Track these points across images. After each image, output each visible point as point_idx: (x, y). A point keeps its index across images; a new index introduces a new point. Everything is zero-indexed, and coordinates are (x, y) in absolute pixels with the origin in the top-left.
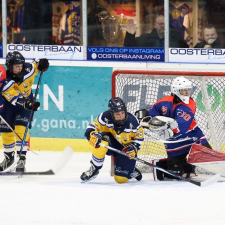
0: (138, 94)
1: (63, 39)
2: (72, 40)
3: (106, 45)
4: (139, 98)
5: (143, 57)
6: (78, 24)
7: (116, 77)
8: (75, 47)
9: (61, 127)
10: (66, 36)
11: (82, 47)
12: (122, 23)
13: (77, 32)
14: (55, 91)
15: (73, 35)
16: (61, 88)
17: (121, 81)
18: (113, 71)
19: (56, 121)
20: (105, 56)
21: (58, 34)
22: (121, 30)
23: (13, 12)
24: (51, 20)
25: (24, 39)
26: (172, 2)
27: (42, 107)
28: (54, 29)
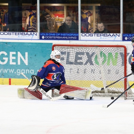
0: (65, 56)
2: (32, 30)
3: (49, 32)
4: (66, 58)
5: (68, 38)
6: (35, 21)
7: (54, 48)
8: (34, 33)
9: (27, 73)
10: (29, 28)
11: (37, 33)
12: (57, 21)
13: (35, 25)
14: (24, 55)
15: (32, 27)
16: (26, 54)
18: (53, 45)
19: (24, 70)
20: (49, 37)
21: (25, 26)
23: (2, 16)
24: (22, 20)
25: (8, 29)
26: (82, 10)
27: (17, 63)
28: (23, 24)
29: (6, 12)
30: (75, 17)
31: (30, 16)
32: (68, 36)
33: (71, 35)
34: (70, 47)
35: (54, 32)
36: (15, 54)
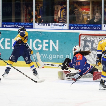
0: (90, 44)
2: (63, 21)
3: (77, 23)
4: (91, 46)
5: (92, 28)
6: (65, 14)
7: (81, 37)
8: (64, 24)
9: (57, 58)
10: (60, 19)
11: (67, 24)
12: (84, 14)
13: (65, 17)
14: (55, 43)
15: (63, 19)
16: (57, 41)
17: (83, 38)
18: (80, 34)
19: (55, 55)
20: (76, 28)
21: (57, 18)
22: (84, 17)
23: (38, 9)
24: (54, 13)
25: (42, 21)
26: (105, 5)
27: (49, 49)
28: (55, 17)
29: (41, 6)
30: (99, 11)
31: (61, 10)
32: (92, 27)
33: (95, 26)
34: (94, 36)
35: (81, 23)
36: (48, 41)
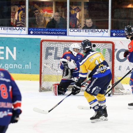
1: (16, 24)
2: (21, 25)
3: (38, 27)
4: (54, 53)
5: (56, 33)
6: (24, 16)
7: (43, 43)
8: (22, 28)
9: (14, 68)
10: (18, 23)
11: (26, 28)
12: (46, 16)
13: (23, 20)
14: (12, 50)
15: (21, 22)
16: (15, 48)
17: (45, 45)
18: (41, 40)
19: (12, 65)
20: (37, 33)
21: (14, 21)
22: (46, 20)
24: (10, 15)
26: (71, 6)
27: (5, 58)
28: (12, 19)
30: (64, 13)
31: (19, 11)
33: (60, 30)
35: (43, 27)
36: (4, 48)
